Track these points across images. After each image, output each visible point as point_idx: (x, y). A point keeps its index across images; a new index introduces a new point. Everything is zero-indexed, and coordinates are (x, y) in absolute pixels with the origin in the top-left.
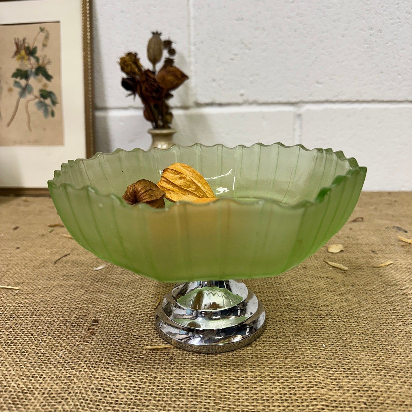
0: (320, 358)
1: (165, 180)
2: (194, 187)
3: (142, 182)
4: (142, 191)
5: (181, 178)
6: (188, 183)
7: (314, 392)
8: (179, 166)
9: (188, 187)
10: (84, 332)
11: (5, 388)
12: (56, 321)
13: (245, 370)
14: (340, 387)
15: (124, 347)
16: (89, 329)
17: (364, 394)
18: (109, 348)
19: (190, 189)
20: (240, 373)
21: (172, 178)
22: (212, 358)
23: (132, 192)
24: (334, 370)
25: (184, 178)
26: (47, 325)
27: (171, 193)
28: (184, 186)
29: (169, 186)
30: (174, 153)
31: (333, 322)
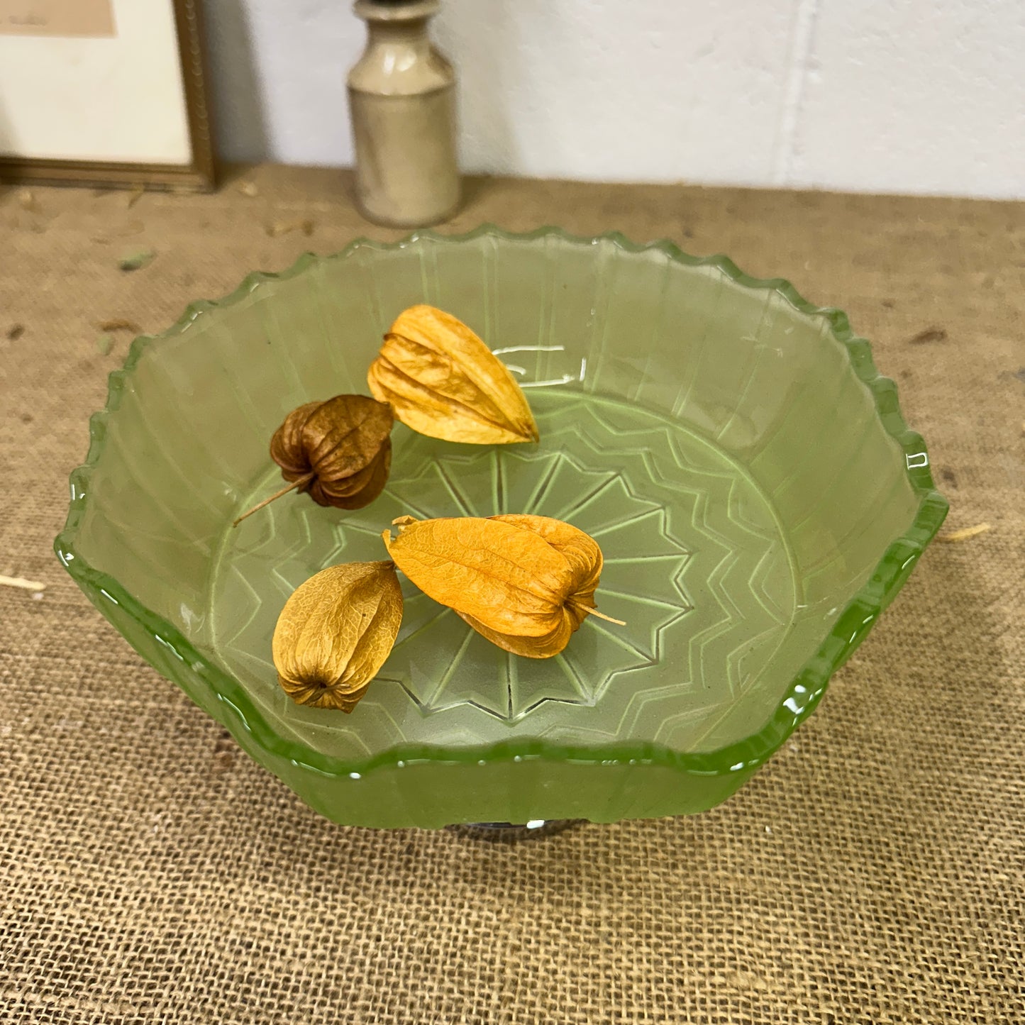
0: (752, 872)
1: (390, 367)
2: (472, 392)
3: (323, 414)
4: (326, 450)
5: (435, 364)
6: (456, 382)
7: (722, 980)
8: (431, 318)
9: (455, 392)
10: (206, 754)
11: (43, 926)
12: (140, 710)
13: (576, 899)
14: (784, 967)
15: (301, 811)
16: (219, 748)
17: (836, 990)
18: (265, 813)
19: (458, 397)
20: (564, 909)
21: (409, 364)
22: (504, 854)
23: (296, 447)
24: (779, 911)
25: (443, 366)
26: (119, 723)
27: (406, 407)
28: (445, 390)
29: (403, 388)
30: (418, 256)
31: (800, 751)
